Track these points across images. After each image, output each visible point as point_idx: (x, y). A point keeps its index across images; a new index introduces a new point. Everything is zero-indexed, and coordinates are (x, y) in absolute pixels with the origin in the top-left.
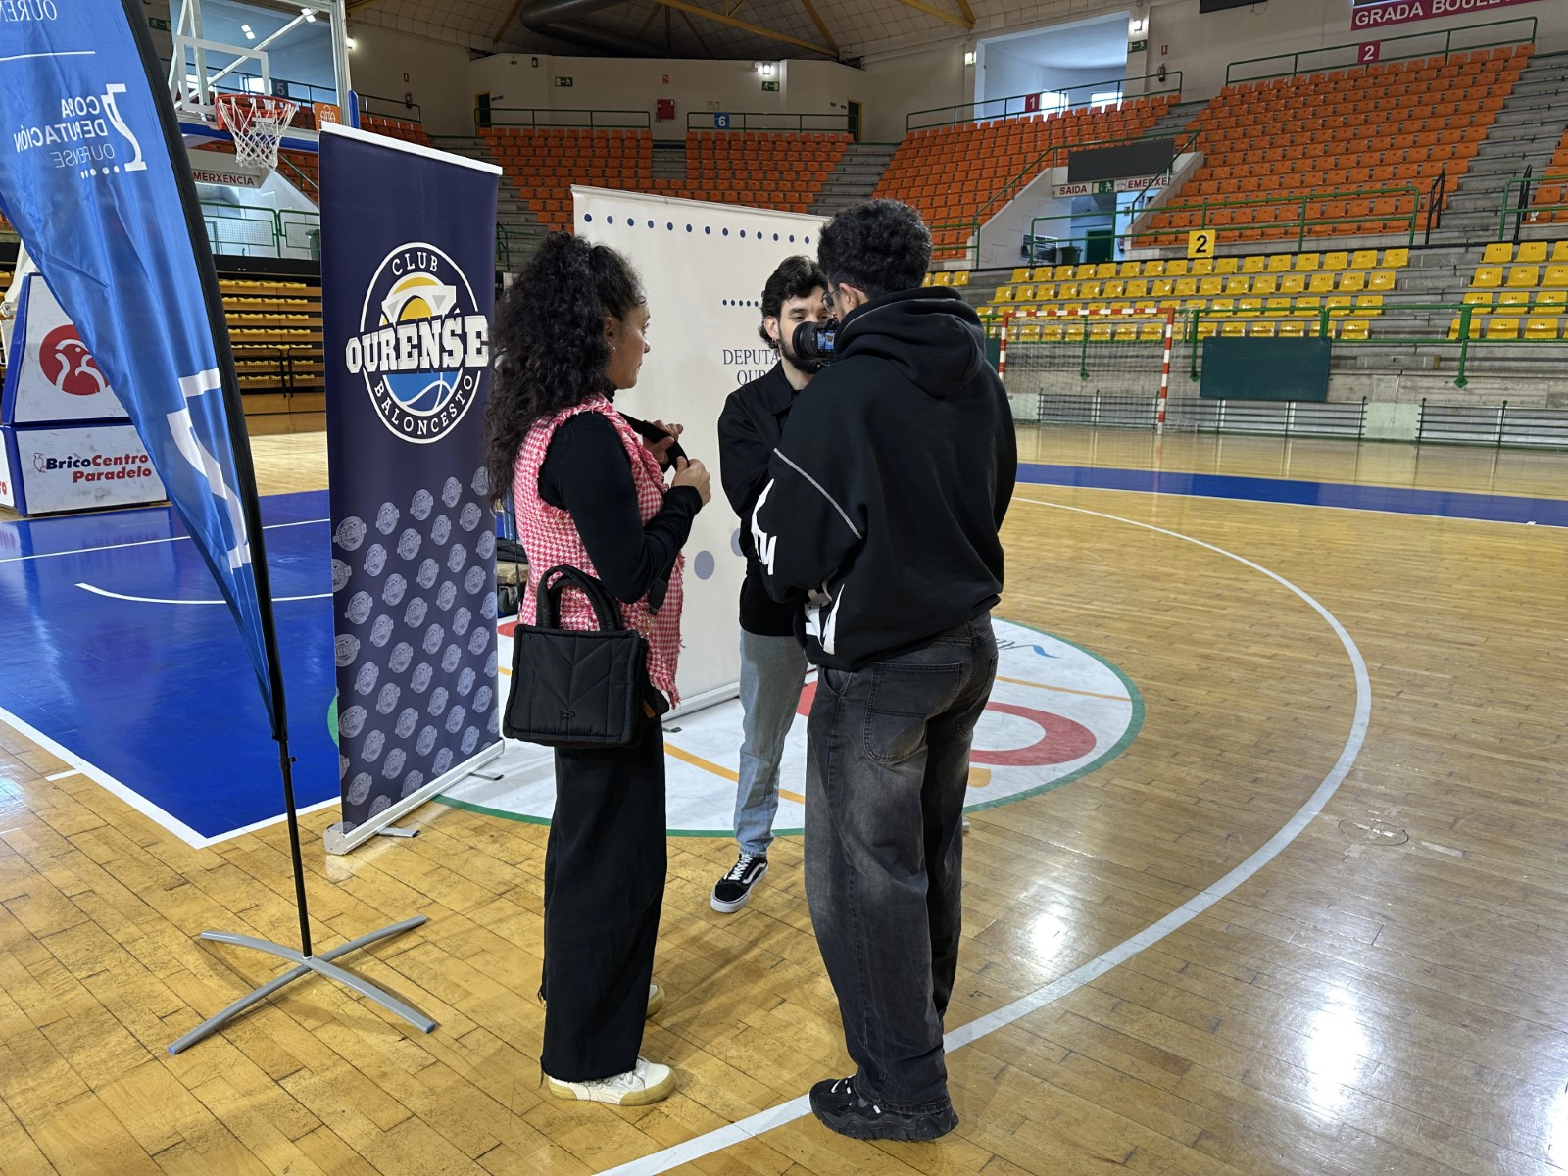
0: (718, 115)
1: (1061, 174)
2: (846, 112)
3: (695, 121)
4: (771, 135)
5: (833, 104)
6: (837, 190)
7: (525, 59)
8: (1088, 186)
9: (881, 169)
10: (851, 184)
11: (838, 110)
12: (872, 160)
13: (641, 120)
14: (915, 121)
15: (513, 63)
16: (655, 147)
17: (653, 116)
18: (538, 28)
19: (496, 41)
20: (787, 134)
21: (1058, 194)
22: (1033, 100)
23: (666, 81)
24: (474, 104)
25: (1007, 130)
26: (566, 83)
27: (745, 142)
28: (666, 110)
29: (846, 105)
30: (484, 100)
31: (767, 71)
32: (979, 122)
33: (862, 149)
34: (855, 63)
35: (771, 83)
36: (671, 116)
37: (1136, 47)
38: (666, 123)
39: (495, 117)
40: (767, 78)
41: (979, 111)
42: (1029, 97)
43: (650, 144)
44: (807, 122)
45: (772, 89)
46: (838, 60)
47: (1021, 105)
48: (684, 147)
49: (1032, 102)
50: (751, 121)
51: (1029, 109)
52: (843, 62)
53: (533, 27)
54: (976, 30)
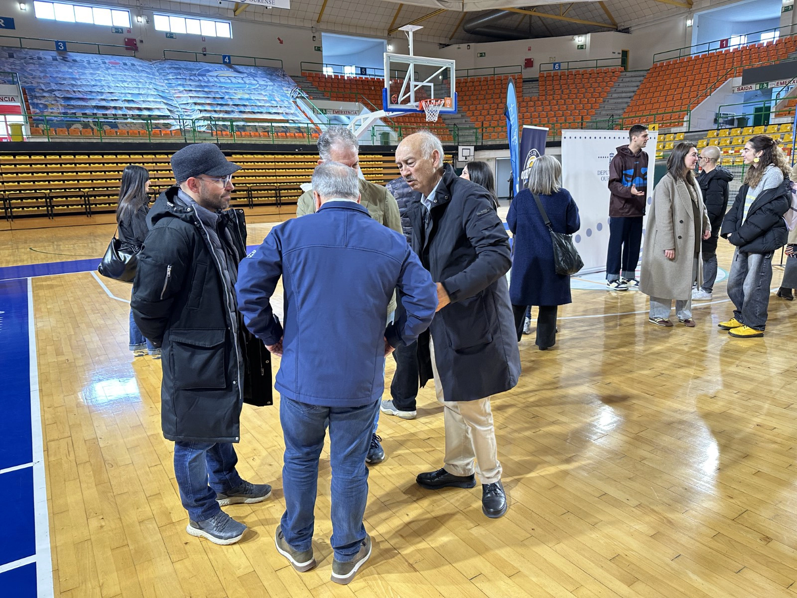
0: (555, 64)
1: (738, 81)
2: (620, 56)
3: (543, 68)
4: (581, 71)
5: (614, 53)
6: (615, 95)
7: (464, 46)
8: (754, 86)
9: (639, 84)
10: (622, 92)
11: (617, 56)
12: (634, 79)
13: (518, 69)
14: (658, 58)
15: (459, 48)
16: (524, 82)
17: (523, 67)
18: (471, 31)
19: (451, 39)
20: (589, 70)
21: (736, 91)
22: (725, 42)
23: (529, 50)
25: (709, 59)
26: (482, 55)
27: (568, 76)
28: (529, 63)
29: (621, 52)
31: (580, 40)
32: (693, 56)
33: (628, 74)
34: (626, 31)
35: (583, 46)
36: (532, 66)
37: (787, 9)
38: (529, 69)
40: (580, 43)
41: (694, 50)
42: (722, 41)
43: (522, 80)
44: (600, 63)
45: (582, 48)
46: (617, 30)
47: (718, 45)
48: (537, 81)
50: (571, 65)
51: (722, 46)
52: (620, 31)
53: (468, 31)
54: (693, 9)
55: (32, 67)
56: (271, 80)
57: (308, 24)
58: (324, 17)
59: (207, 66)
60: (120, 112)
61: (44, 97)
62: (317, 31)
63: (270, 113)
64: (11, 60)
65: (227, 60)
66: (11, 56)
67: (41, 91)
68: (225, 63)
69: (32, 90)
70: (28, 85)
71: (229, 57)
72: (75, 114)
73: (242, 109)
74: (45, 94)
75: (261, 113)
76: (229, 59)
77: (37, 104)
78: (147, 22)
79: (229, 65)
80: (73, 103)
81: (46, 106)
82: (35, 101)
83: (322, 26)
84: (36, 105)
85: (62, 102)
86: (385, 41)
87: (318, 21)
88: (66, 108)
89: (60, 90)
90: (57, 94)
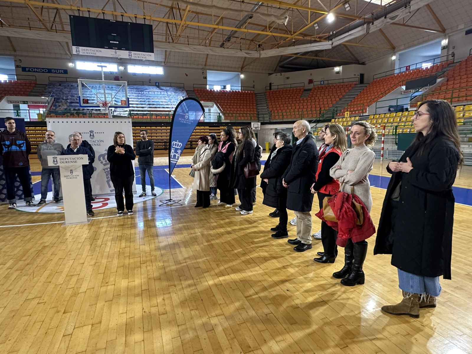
0: (321, 81)
1: (404, 87)
2: (359, 76)
3: (315, 83)
4: (334, 85)
5: (355, 75)
6: (347, 97)
7: (279, 74)
8: (412, 91)
9: (362, 90)
10: (351, 95)
11: (357, 76)
13: (303, 85)
14: (375, 77)
15: (276, 75)
16: (304, 91)
17: (307, 83)
18: (282, 67)
19: (275, 71)
21: (403, 94)
23: (311, 75)
24: (269, 85)
25: (398, 76)
26: (288, 78)
27: (327, 87)
28: (311, 81)
29: (359, 74)
30: (270, 84)
31: (337, 69)
34: (363, 64)
36: (311, 83)
37: (444, 48)
38: (310, 85)
39: (272, 87)
40: (337, 71)
41: (396, 71)
42: (407, 67)
44: (345, 81)
45: (338, 73)
46: (358, 64)
47: (404, 69)
48: (311, 90)
49: (408, 68)
50: (330, 82)
51: (407, 70)
53: (281, 67)
54: (396, 50)
55: (66, 89)
56: (175, 92)
57: (201, 67)
58: (208, 63)
59: (146, 87)
61: (62, 102)
62: (204, 69)
63: (164, 108)
64: (59, 87)
65: (157, 84)
66: (60, 85)
68: (156, 86)
69: (58, 99)
70: (59, 97)
71: (158, 83)
72: (70, 109)
73: (151, 106)
74: (63, 101)
75: (160, 107)
76: (158, 84)
78: (125, 69)
79: (158, 86)
80: (73, 104)
81: (59, 106)
82: (57, 104)
83: (207, 67)
84: (55, 106)
85: (68, 104)
86: (240, 73)
87: (205, 65)
88: (68, 106)
89: (71, 99)
90: (68, 101)
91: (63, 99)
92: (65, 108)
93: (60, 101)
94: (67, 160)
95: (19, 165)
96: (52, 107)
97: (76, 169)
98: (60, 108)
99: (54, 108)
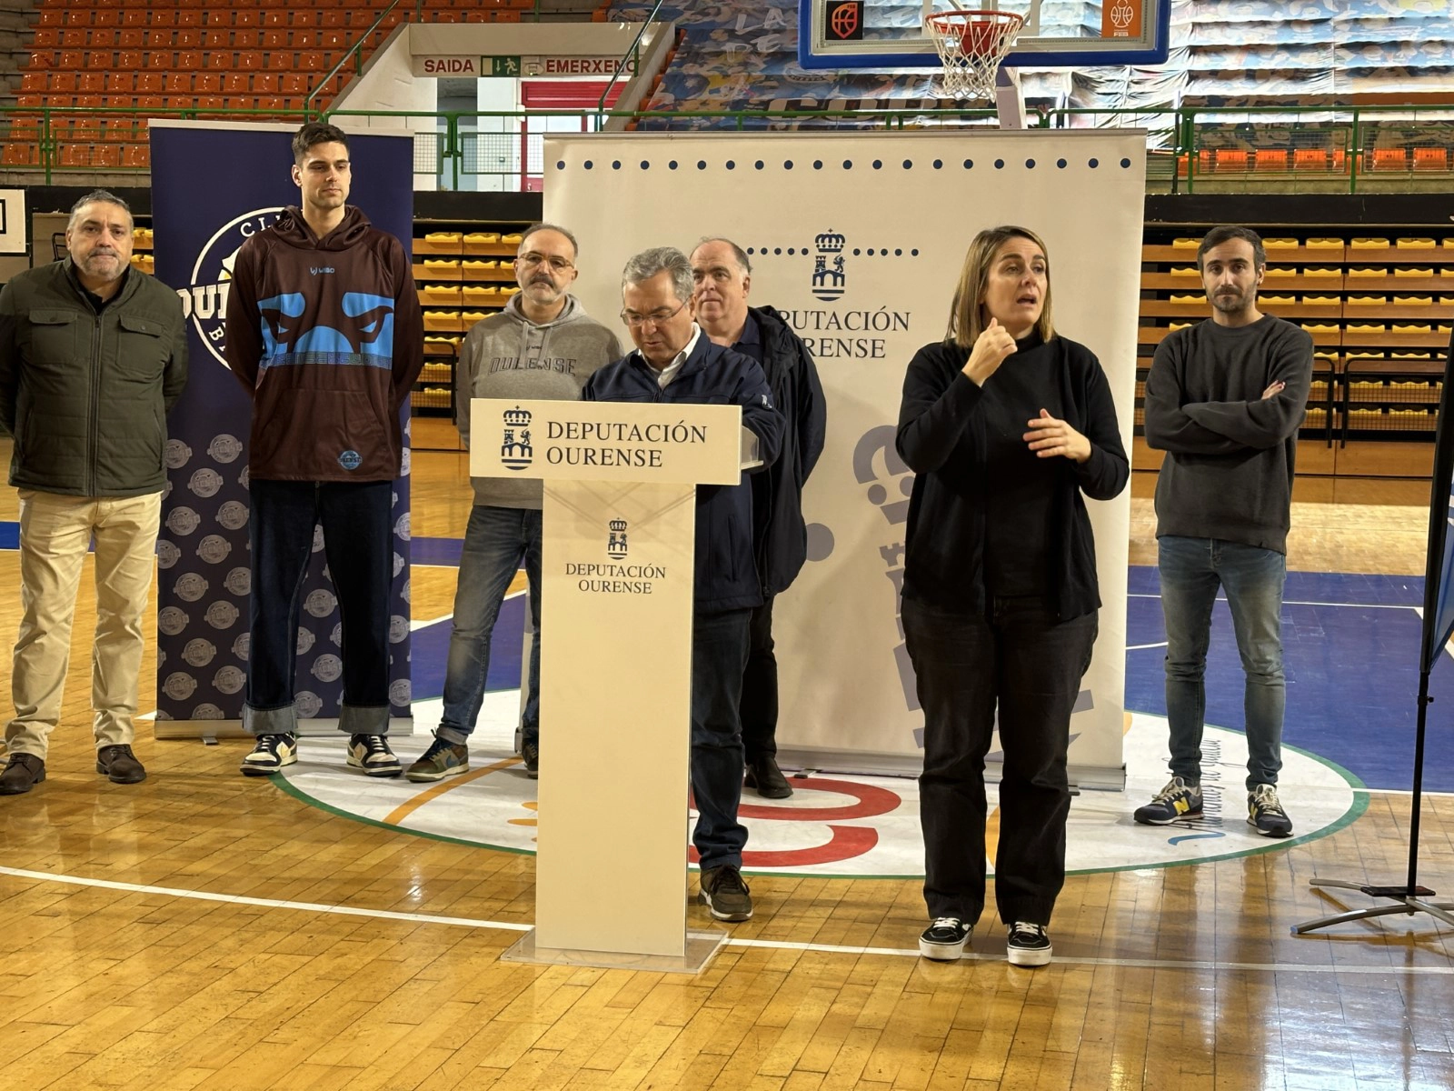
60: (908, 94)
61: (719, 54)
67: (726, 37)
69: (702, 33)
70: (707, 19)
72: (766, 104)
74: (730, 47)
77: (686, 77)
80: (790, 70)
81: (703, 82)
82: (690, 69)
84: (675, 83)
85: (759, 70)
88: (756, 86)
89: (780, 31)
90: (763, 44)
91: (732, 34)
92: (736, 96)
93: (709, 47)
94: (592, 441)
95: (339, 471)
96: (657, 94)
97: (652, 516)
98: (705, 96)
99: (669, 98)
